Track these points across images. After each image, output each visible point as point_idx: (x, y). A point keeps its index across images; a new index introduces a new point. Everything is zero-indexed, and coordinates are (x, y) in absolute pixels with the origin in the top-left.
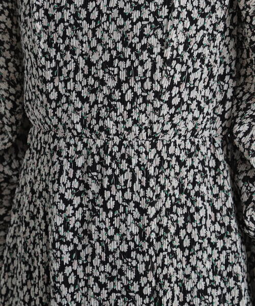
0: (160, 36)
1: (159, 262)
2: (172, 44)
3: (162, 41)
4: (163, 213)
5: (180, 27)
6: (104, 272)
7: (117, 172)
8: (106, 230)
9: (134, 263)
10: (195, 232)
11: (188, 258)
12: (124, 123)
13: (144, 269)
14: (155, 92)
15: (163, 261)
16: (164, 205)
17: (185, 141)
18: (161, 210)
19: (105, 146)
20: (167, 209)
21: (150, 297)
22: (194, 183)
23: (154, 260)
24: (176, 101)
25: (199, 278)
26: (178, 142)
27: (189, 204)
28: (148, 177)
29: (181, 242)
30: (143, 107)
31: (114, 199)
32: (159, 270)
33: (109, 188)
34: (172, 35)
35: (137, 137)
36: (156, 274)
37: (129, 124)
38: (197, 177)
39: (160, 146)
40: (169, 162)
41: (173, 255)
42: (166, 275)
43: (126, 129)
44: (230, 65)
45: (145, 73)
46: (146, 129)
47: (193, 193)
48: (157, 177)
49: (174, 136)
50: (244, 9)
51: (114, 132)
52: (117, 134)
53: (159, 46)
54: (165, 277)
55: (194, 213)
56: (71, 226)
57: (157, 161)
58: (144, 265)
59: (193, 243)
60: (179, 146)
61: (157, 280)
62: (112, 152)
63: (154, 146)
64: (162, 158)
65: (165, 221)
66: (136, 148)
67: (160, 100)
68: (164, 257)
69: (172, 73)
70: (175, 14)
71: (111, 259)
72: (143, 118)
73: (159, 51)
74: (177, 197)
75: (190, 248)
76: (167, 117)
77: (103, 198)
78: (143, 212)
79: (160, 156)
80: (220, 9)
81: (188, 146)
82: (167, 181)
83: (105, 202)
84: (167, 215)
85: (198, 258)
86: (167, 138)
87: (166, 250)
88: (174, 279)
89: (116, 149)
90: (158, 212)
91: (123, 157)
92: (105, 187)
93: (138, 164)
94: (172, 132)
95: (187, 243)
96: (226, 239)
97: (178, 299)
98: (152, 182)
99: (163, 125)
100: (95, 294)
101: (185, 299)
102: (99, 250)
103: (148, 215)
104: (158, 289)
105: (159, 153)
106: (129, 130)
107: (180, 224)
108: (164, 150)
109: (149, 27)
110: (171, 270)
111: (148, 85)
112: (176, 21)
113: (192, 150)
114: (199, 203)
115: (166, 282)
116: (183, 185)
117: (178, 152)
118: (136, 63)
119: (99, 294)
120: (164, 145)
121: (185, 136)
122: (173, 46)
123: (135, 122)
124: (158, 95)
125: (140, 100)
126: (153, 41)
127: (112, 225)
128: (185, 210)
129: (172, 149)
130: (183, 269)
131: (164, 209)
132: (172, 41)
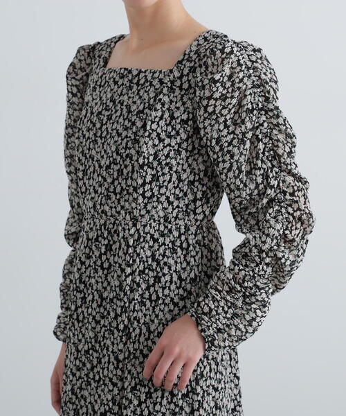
0: (137, 149)
1: (132, 307)
2: (143, 154)
3: (138, 152)
4: (137, 273)
5: (150, 143)
6: (99, 312)
7: (111, 243)
8: (102, 283)
9: (115, 307)
10: (160, 290)
11: (154, 308)
12: (115, 207)
13: (120, 311)
14: (134, 187)
15: (134, 307)
16: (138, 267)
17: (159, 224)
18: (135, 271)
19: (105, 224)
20: (140, 271)
21: (123, 332)
22: (164, 256)
23: (127, 305)
24: (148, 194)
25: (159, 324)
26: (153, 224)
27: (159, 270)
28: (128, 246)
29: (150, 296)
30: (127, 197)
31: (108, 262)
32: (131, 313)
33: (105, 254)
34: (144, 149)
35: (125, 219)
36: (129, 316)
37: (119, 209)
38: (167, 252)
39: (139, 226)
40: (144, 238)
41: (142, 304)
42: (136, 317)
43: (117, 212)
44: (199, 175)
45: (128, 174)
46: (130, 213)
47: (162, 263)
48: (135, 248)
49: (150, 220)
50: (204, 136)
51: (110, 214)
52: (112, 216)
53: (136, 155)
54: (135, 318)
55: (161, 277)
56: (83, 280)
57: (136, 237)
58: (120, 308)
59: (158, 298)
60: (154, 227)
61: (129, 320)
62: (108, 228)
63: (135, 225)
64: (139, 234)
65: (138, 279)
66: (123, 225)
67: (137, 193)
68: (135, 304)
69: (144, 174)
70: (147, 134)
71: (104, 303)
72: (127, 205)
73: (136, 158)
74: (149, 263)
75: (156, 301)
76: (142, 205)
77: (101, 260)
78: (123, 270)
79: (138, 232)
80: (183, 133)
81: (162, 228)
82: (142, 251)
83: (102, 263)
84: (139, 275)
85: (160, 309)
86: (144, 220)
87: (137, 299)
88: (142, 321)
89: (111, 226)
90: (133, 272)
91: (115, 232)
92: (103, 252)
93: (123, 237)
94: (147, 216)
95: (154, 297)
96: (186, 300)
97: (145, 336)
98: (131, 250)
99: (140, 210)
100: (92, 328)
101: (149, 337)
102: (96, 297)
103: (125, 273)
104: (130, 326)
105: (138, 230)
106: (119, 213)
107: (151, 283)
108: (142, 228)
109: (130, 142)
110: (140, 314)
111: (129, 182)
112: (147, 139)
113: (165, 232)
114: (166, 270)
115: (136, 322)
116: (155, 256)
117: (152, 231)
118: (123, 166)
119: (95, 328)
120: (141, 226)
121: (159, 221)
122: (144, 156)
123: (122, 207)
124: (135, 189)
125: (125, 192)
126: (133, 152)
127: (106, 279)
128: (155, 274)
129: (147, 229)
130: (150, 316)
131: (138, 270)
132: (143, 152)
